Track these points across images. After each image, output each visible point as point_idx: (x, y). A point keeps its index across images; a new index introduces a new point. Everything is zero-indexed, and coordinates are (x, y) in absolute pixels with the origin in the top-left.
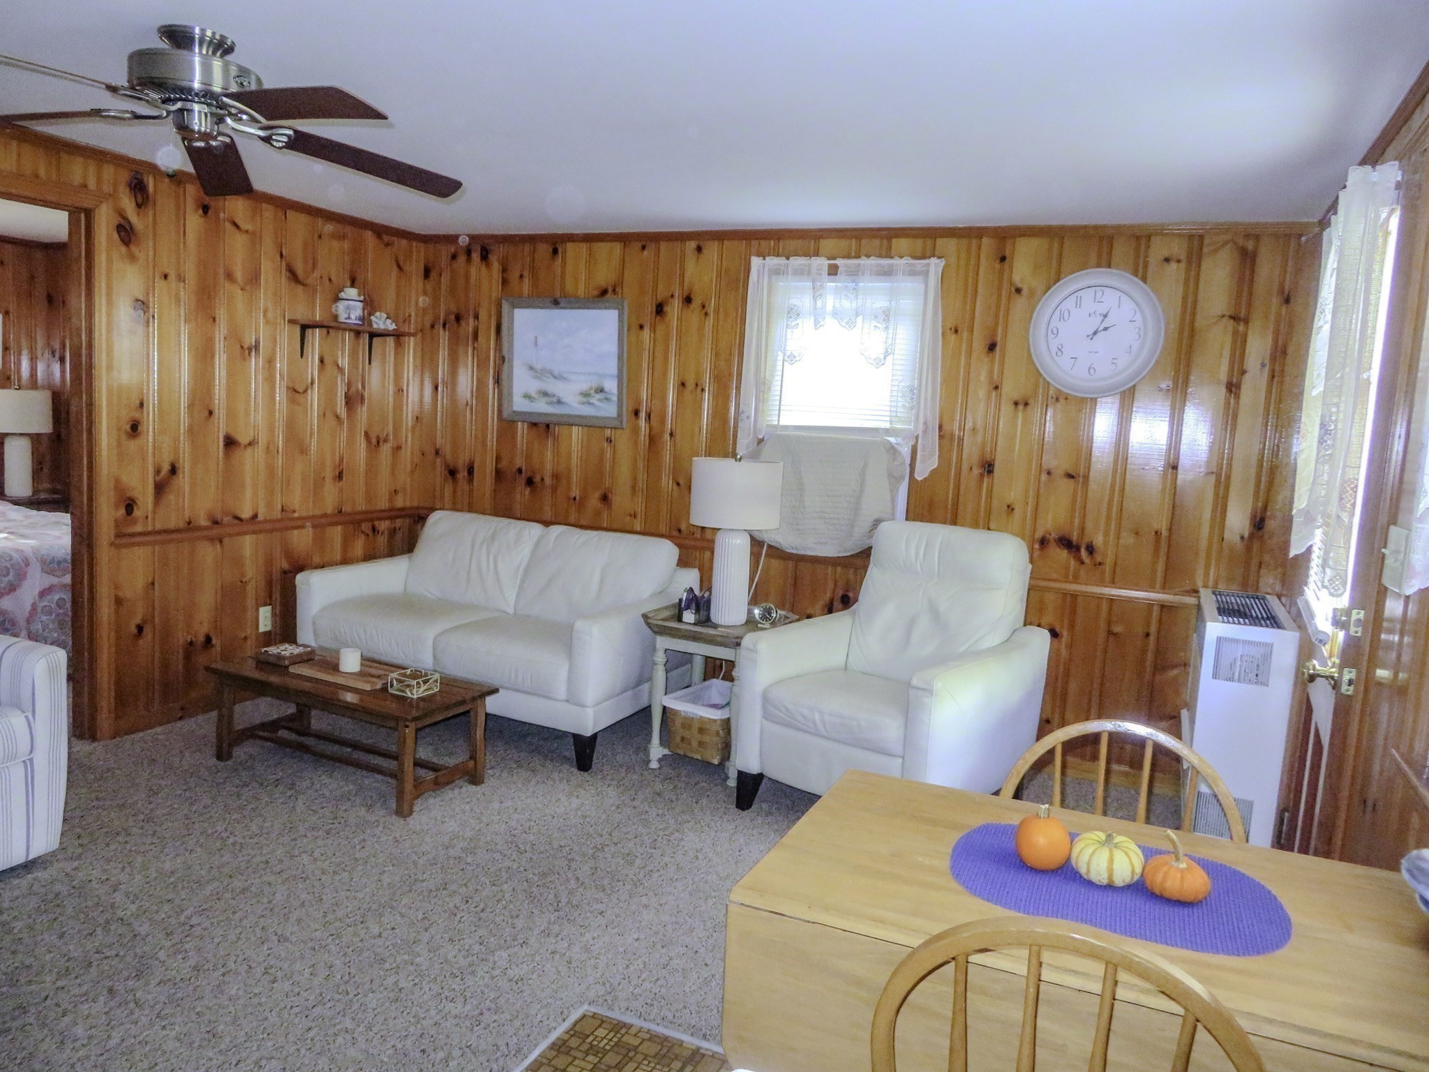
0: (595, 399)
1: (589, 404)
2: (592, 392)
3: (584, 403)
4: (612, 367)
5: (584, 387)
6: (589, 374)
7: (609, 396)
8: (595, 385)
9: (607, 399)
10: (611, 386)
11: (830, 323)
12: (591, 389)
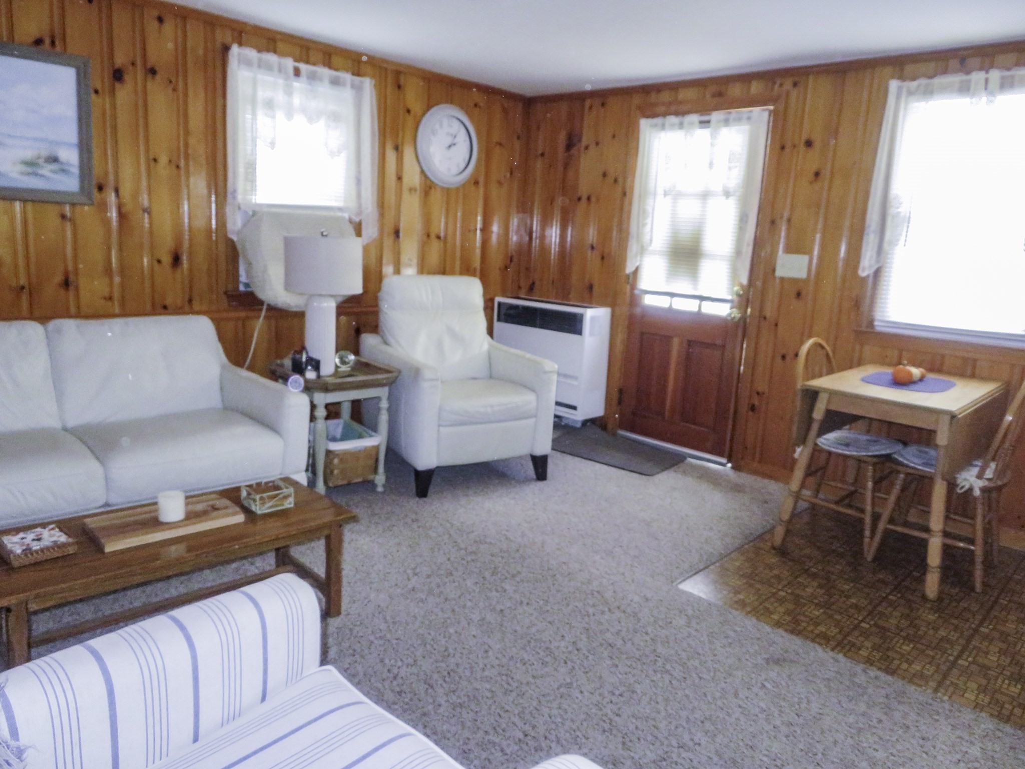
0: (46, 170)
1: (36, 174)
2: (41, 161)
3: (29, 174)
4: (70, 133)
5: (29, 154)
6: (35, 139)
7: (66, 168)
8: (45, 153)
9: (64, 171)
10: (71, 156)
11: (300, 119)
12: (39, 158)
